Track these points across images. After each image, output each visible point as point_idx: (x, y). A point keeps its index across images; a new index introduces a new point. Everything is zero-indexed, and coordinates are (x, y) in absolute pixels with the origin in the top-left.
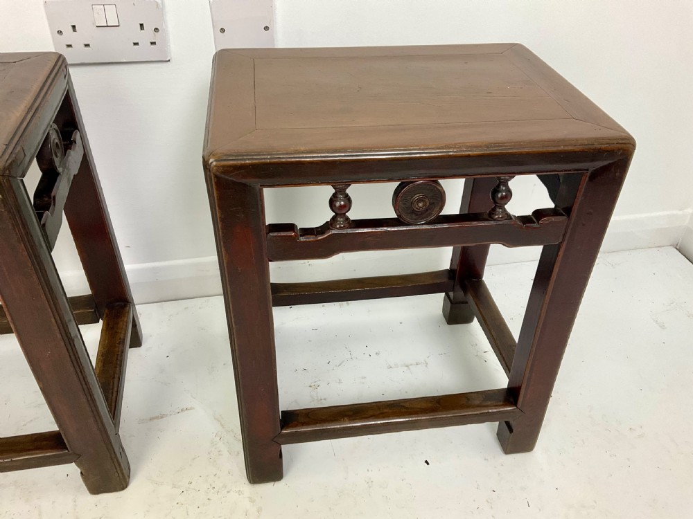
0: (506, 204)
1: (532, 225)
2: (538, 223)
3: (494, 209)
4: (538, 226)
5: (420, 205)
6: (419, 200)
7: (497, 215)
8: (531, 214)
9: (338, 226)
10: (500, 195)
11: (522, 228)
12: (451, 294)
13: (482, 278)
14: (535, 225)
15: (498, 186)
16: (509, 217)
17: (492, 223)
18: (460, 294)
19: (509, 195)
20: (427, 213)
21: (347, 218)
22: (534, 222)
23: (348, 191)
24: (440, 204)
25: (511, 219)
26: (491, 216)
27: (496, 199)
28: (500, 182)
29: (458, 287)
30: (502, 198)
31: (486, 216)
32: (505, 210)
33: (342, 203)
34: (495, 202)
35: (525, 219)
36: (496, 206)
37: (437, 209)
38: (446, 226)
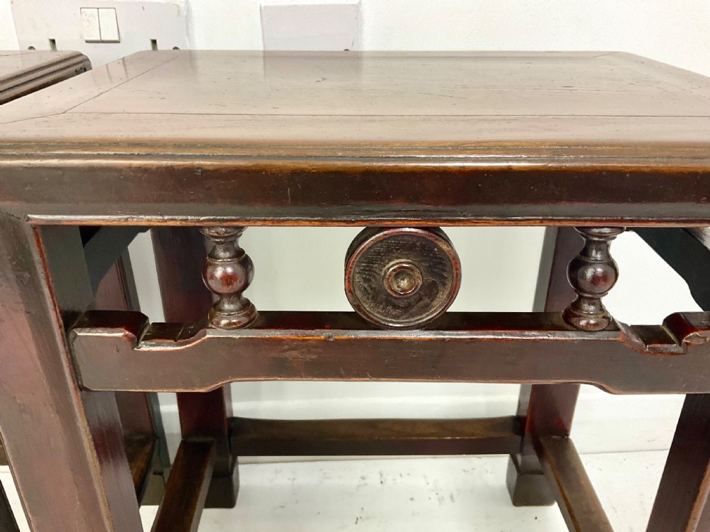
0: (604, 293)
1: (666, 346)
2: (680, 343)
3: (576, 306)
4: (680, 350)
5: (404, 283)
6: (400, 273)
7: (585, 318)
8: (660, 322)
9: (224, 322)
10: (589, 273)
11: (642, 352)
12: (519, 458)
13: (568, 435)
14: (674, 348)
15: (585, 252)
16: (613, 326)
17: (572, 336)
18: (533, 459)
19: (611, 273)
20: (421, 303)
21: (247, 305)
22: (671, 342)
23: (242, 243)
24: (449, 285)
25: (618, 329)
26: (569, 319)
27: (581, 281)
28: (589, 242)
29: (529, 448)
30: (595, 279)
31: (559, 320)
32: (601, 309)
33: (229, 270)
34: (578, 288)
35: (647, 334)
36: (581, 297)
37: (442, 296)
38: (464, 335)
